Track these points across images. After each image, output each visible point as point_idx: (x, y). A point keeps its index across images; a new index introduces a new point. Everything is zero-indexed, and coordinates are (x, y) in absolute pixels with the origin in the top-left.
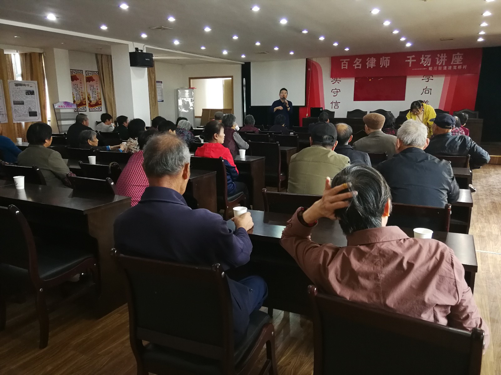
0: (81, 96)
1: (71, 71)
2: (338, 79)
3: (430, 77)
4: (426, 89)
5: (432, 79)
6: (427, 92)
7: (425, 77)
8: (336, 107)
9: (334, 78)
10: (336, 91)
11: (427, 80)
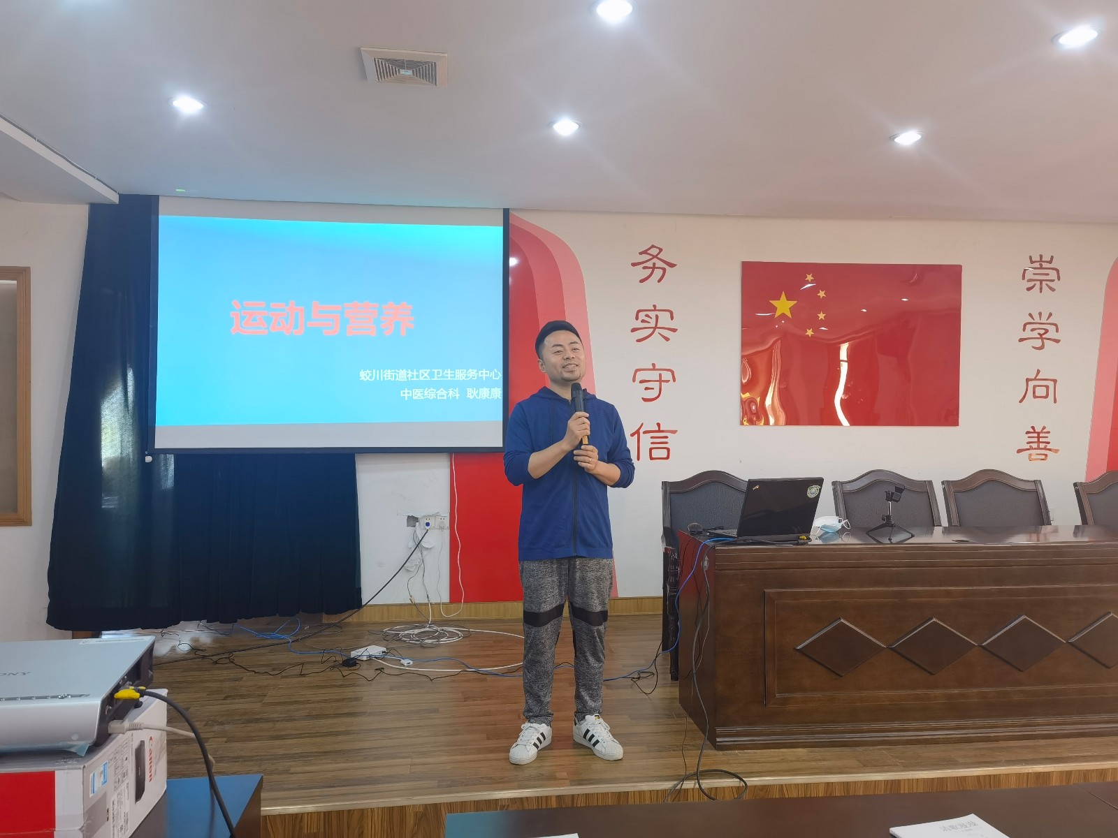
2: (664, 320)
3: (1047, 331)
4: (1035, 379)
5: (1057, 341)
6: (1041, 391)
7: (1029, 327)
8: (655, 453)
9: (642, 316)
10: (654, 375)
11: (1038, 343)
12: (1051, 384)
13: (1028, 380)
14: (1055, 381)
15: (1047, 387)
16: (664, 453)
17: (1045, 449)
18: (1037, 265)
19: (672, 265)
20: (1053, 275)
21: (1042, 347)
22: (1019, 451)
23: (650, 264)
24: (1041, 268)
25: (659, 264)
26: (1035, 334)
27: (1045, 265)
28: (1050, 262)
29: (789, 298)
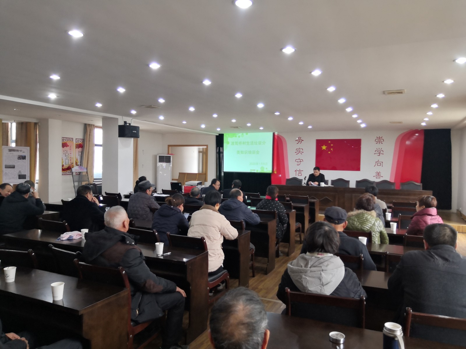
0: (69, 161)
1: (63, 138)
2: (301, 150)
3: (381, 152)
4: (378, 162)
5: (383, 154)
6: (379, 164)
7: (376, 151)
8: (299, 175)
9: (297, 150)
10: (299, 160)
11: (379, 154)
12: (381, 163)
13: (376, 162)
14: (382, 162)
15: (380, 164)
16: (301, 175)
17: (380, 176)
18: (379, 138)
19: (303, 141)
20: (382, 140)
21: (379, 155)
22: (374, 176)
23: (299, 140)
24: (379, 139)
25: (300, 140)
26: (378, 153)
27: (380, 138)
28: (382, 138)
29: (325, 146)
